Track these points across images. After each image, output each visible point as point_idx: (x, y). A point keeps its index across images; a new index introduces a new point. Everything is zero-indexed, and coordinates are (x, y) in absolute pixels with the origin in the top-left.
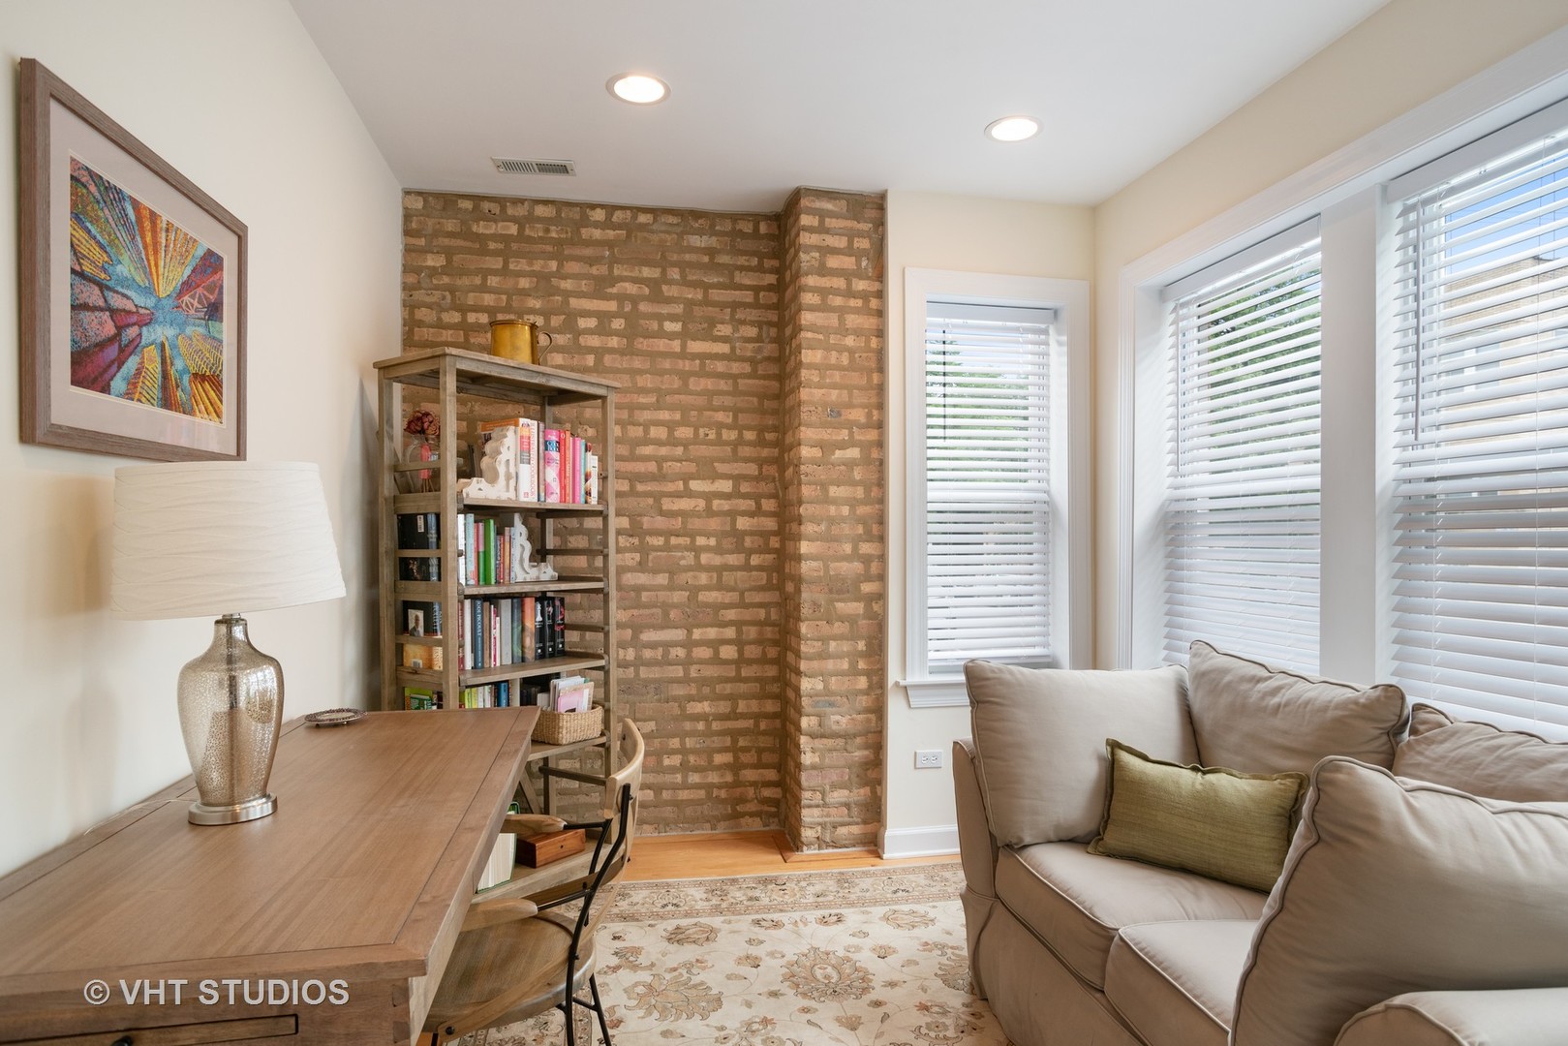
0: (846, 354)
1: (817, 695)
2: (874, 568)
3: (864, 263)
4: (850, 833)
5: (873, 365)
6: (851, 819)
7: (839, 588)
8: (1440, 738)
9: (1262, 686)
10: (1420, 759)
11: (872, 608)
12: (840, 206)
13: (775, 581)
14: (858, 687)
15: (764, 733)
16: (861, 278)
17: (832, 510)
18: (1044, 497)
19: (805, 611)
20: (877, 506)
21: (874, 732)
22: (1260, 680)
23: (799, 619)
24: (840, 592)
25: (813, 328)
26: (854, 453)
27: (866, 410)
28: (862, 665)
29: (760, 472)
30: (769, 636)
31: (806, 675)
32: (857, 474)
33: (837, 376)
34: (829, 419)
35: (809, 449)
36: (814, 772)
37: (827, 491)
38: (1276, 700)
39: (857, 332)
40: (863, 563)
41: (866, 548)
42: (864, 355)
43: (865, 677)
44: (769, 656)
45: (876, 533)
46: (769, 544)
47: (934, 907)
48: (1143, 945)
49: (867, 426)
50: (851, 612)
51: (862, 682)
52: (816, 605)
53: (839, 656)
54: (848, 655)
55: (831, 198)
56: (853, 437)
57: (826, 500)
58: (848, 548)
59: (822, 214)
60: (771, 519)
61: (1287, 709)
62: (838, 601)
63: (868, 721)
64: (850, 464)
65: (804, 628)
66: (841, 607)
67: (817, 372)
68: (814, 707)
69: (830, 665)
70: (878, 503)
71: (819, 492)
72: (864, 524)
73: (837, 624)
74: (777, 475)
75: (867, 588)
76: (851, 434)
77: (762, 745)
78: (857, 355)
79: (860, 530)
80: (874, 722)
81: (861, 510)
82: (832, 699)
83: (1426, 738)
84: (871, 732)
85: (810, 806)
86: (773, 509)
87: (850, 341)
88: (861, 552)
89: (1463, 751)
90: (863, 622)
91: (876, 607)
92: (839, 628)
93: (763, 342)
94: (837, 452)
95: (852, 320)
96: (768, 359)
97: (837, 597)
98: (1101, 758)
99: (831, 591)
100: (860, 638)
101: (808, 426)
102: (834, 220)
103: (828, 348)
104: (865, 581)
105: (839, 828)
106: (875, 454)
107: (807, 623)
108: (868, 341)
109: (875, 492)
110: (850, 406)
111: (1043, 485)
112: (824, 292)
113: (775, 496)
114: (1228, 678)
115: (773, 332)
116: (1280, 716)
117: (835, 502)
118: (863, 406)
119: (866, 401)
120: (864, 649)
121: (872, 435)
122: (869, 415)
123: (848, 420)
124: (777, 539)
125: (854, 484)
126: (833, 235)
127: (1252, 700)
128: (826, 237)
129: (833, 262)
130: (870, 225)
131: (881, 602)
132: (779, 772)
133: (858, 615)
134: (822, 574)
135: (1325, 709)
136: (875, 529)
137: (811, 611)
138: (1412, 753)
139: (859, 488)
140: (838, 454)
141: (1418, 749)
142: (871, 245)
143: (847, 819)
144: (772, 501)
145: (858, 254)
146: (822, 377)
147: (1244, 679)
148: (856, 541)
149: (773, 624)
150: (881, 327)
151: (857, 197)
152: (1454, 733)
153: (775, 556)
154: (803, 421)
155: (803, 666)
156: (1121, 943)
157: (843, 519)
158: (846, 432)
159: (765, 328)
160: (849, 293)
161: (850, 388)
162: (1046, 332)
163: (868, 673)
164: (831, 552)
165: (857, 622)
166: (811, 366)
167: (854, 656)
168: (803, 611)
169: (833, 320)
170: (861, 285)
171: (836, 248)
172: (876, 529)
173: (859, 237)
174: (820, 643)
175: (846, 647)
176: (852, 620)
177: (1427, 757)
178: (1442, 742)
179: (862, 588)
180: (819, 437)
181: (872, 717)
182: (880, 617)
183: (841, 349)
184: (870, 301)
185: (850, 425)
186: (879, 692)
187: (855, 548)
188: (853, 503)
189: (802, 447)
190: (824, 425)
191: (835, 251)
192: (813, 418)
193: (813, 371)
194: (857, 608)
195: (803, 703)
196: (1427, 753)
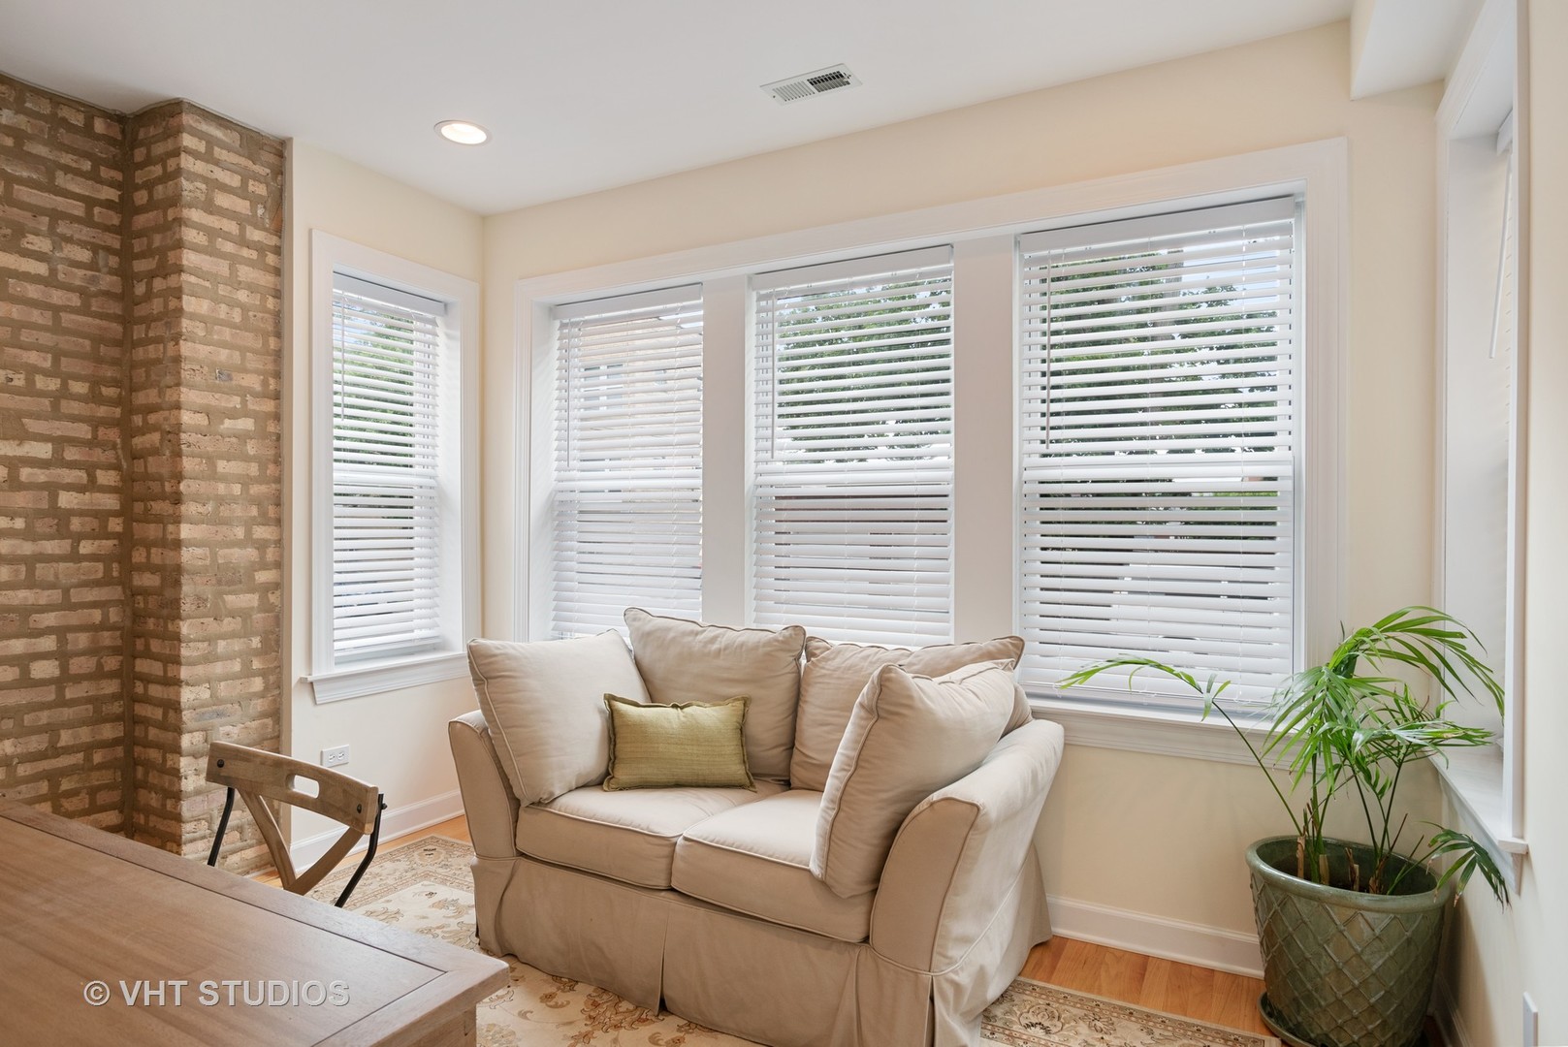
0: (238, 310)
1: (202, 706)
2: (271, 554)
3: (260, 212)
4: (242, 859)
5: (270, 328)
6: (245, 843)
7: (229, 579)
8: (832, 656)
9: (700, 637)
10: (824, 671)
11: (269, 601)
12: (230, 137)
13: (115, 574)
14: (252, 690)
15: (101, 767)
16: (256, 227)
17: (221, 488)
18: (432, 482)
19: (187, 607)
20: (273, 485)
21: (272, 738)
22: (697, 634)
23: (177, 616)
24: (231, 583)
25: (196, 272)
26: (246, 424)
27: (262, 377)
28: (256, 664)
29: (95, 436)
30: (107, 642)
31: (188, 684)
32: (251, 448)
33: (227, 334)
34: (217, 382)
35: (192, 415)
36: (199, 798)
37: (215, 466)
38: (716, 646)
39: (252, 288)
40: (258, 549)
41: (261, 532)
42: (260, 315)
43: (261, 678)
44: (106, 669)
45: (273, 516)
46: (106, 527)
47: (388, 901)
48: (711, 838)
49: (264, 395)
50: (244, 605)
51: (258, 684)
52: (200, 600)
53: (230, 657)
54: (240, 654)
55: (220, 125)
56: (246, 405)
57: (213, 476)
58: (239, 532)
59: (211, 141)
60: (112, 496)
61: (727, 652)
62: (230, 593)
63: (265, 726)
64: (243, 437)
65: (185, 628)
66: (232, 600)
67: (202, 325)
68: (196, 720)
69: (218, 668)
70: (274, 482)
71: (204, 466)
72: (259, 505)
73: (227, 620)
74: (118, 441)
75: (263, 577)
76: (244, 402)
77: (97, 783)
78: (251, 314)
79: (254, 511)
80: (270, 727)
81: (256, 489)
82: (221, 707)
83: (823, 658)
84: (267, 739)
85: (192, 841)
86: (113, 484)
87: (242, 296)
88: (254, 536)
89: (849, 662)
90: (258, 616)
91: (273, 598)
92: (229, 624)
93: (99, 271)
94: (227, 421)
95: (245, 273)
96: (107, 294)
97: (227, 588)
98: (601, 712)
99: (219, 582)
100: (255, 634)
101: (191, 387)
102: (224, 152)
103: (217, 300)
104: (260, 570)
105: (230, 857)
106: (271, 428)
107: (189, 621)
108: (263, 300)
109: (271, 469)
110: (244, 370)
111: (430, 471)
112: (212, 233)
113: (117, 467)
114: (671, 635)
115: (114, 261)
116: (722, 657)
117: (225, 478)
118: (257, 372)
119: (261, 367)
120: (259, 645)
121: (268, 406)
122: (265, 383)
123: (240, 386)
124: (119, 520)
125: (247, 459)
126: (223, 169)
127: (696, 649)
128: (216, 169)
129: (222, 200)
130: (268, 171)
131: (278, 593)
132: (121, 812)
133: (252, 608)
134: (208, 562)
135: (756, 647)
136: (271, 511)
137: (194, 607)
138: (817, 669)
139: (253, 464)
140: (228, 423)
141: (821, 665)
142: (269, 193)
143: (240, 844)
144: (112, 473)
145: (255, 200)
146: (209, 332)
147: (685, 634)
148: (249, 524)
149: (113, 628)
150: (278, 287)
151: (253, 134)
152: (839, 652)
153: (116, 542)
154: (183, 380)
155: (185, 673)
156: (687, 843)
157: (234, 499)
158: (238, 399)
159: (101, 253)
160: (242, 241)
161: (243, 350)
162: (433, 323)
163: (263, 674)
164: (219, 537)
165: (251, 616)
166: (193, 317)
167: (246, 656)
168: (183, 607)
169: (223, 267)
170: (256, 235)
171: (226, 185)
172: (275, 509)
173: (254, 180)
174: (206, 644)
175: (237, 645)
176: (244, 614)
177: (828, 670)
178: (834, 659)
179: (257, 578)
180: (205, 401)
181: (269, 721)
182: (277, 609)
183: (232, 304)
184: (266, 255)
185: (243, 392)
186: (276, 692)
187: (249, 532)
188: (246, 481)
189: (182, 411)
190: (212, 389)
191: (225, 188)
192: (198, 379)
193: (197, 323)
194: (250, 600)
195: (184, 718)
196: (827, 667)
